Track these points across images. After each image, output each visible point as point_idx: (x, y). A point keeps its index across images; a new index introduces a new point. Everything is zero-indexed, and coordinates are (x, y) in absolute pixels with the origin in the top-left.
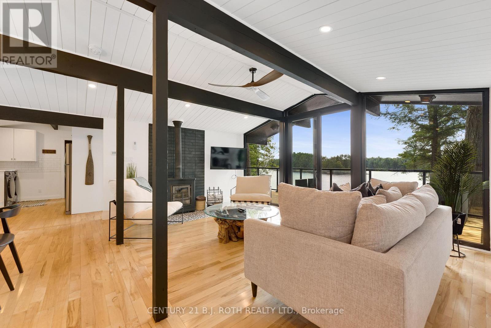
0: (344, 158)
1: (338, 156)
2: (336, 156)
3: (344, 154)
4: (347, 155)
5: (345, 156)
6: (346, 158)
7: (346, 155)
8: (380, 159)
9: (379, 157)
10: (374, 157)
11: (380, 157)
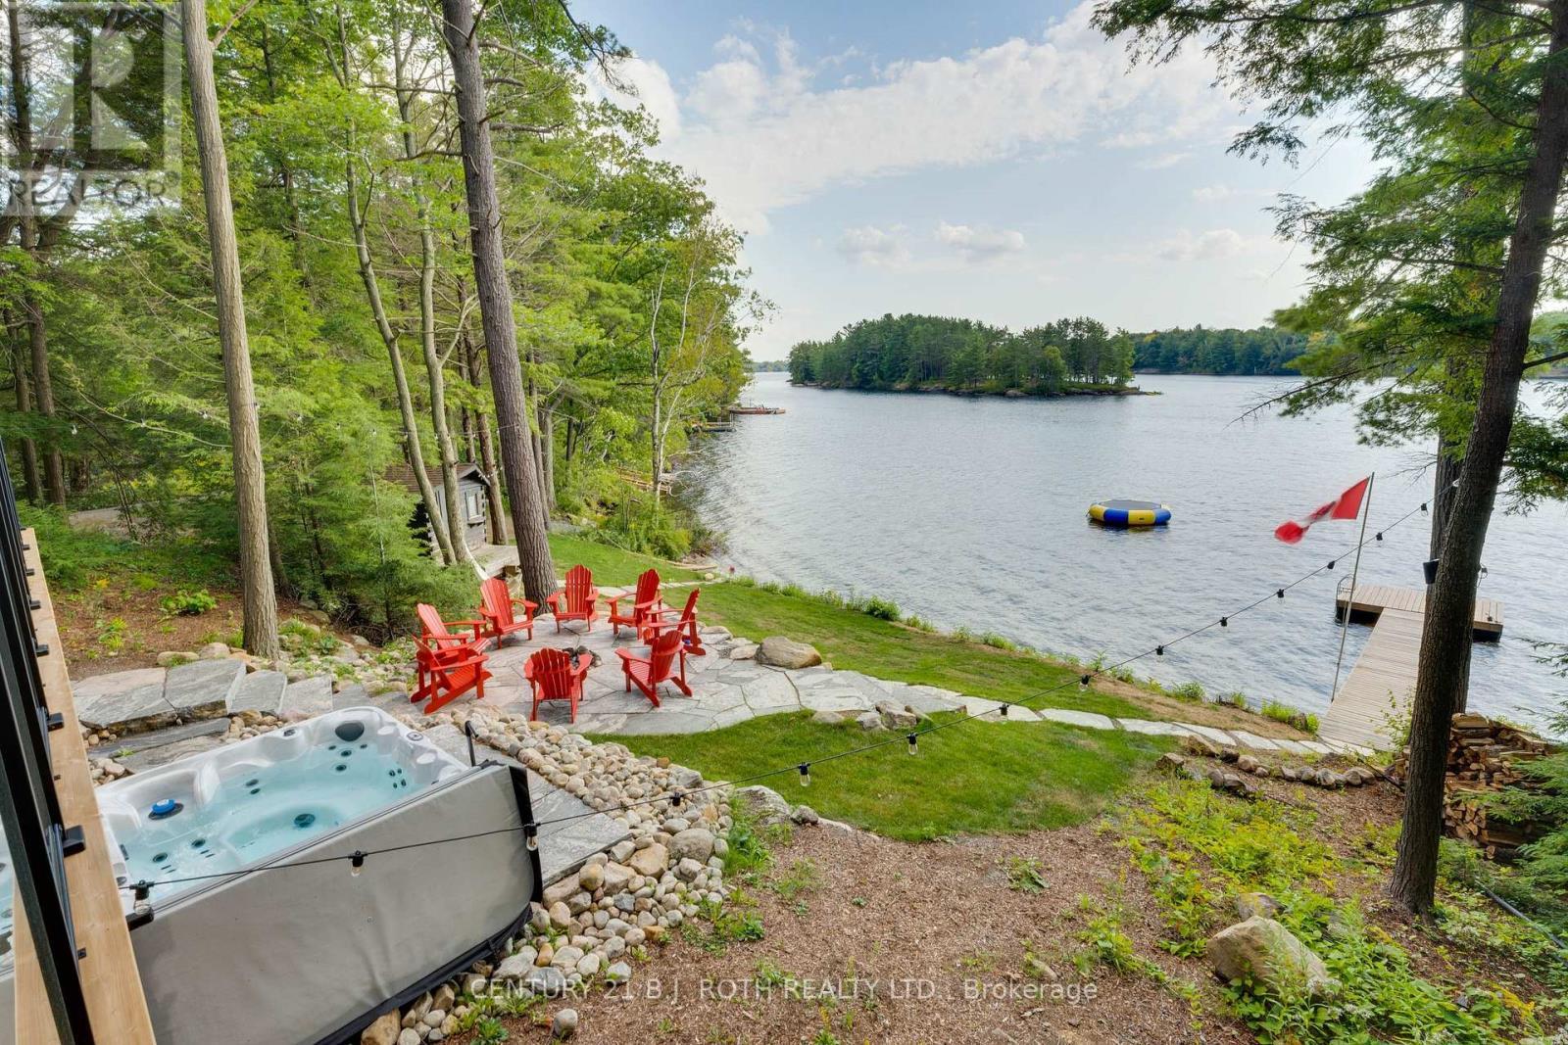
0: (1071, 335)
1: (1049, 324)
2: (1043, 326)
3: (1072, 319)
4: (1084, 320)
5: (1078, 325)
6: (1079, 333)
7: (1081, 323)
8: (1201, 334)
9: (1199, 326)
10: (1181, 328)
11: (1204, 327)
